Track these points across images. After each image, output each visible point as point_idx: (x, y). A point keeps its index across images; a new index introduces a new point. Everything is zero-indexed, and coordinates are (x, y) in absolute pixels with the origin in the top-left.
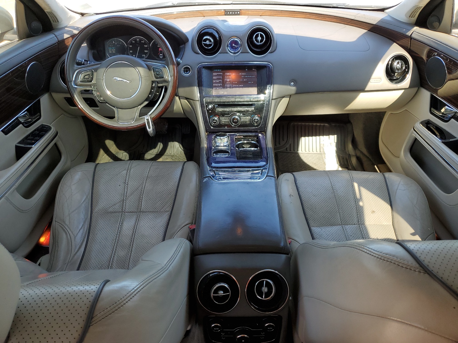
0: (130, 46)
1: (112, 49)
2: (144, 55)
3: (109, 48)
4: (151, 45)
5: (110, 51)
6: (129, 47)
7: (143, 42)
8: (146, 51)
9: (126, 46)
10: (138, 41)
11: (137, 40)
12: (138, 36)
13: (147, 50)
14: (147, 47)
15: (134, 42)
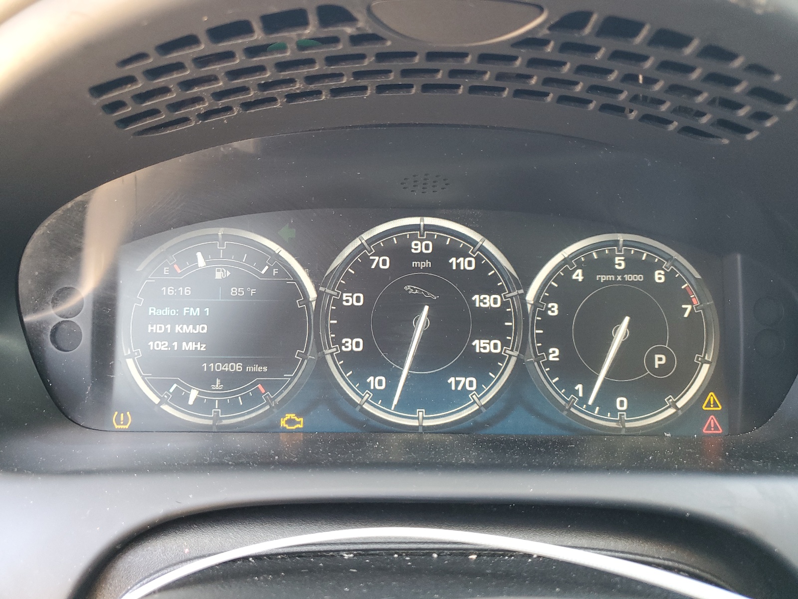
0: (353, 300)
1: (174, 321)
2: (467, 382)
3: (152, 311)
4: (530, 297)
5: (156, 337)
6: (338, 302)
7: (466, 264)
8: (483, 346)
9: (312, 294)
10: (421, 257)
11: (418, 247)
12: (422, 215)
13: (500, 333)
14: (500, 314)
15: (382, 262)
